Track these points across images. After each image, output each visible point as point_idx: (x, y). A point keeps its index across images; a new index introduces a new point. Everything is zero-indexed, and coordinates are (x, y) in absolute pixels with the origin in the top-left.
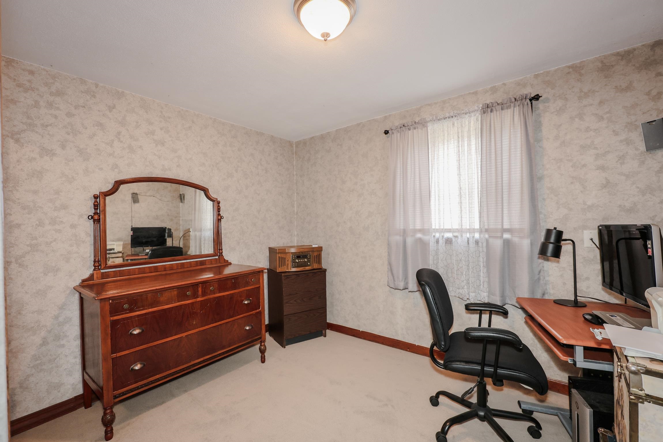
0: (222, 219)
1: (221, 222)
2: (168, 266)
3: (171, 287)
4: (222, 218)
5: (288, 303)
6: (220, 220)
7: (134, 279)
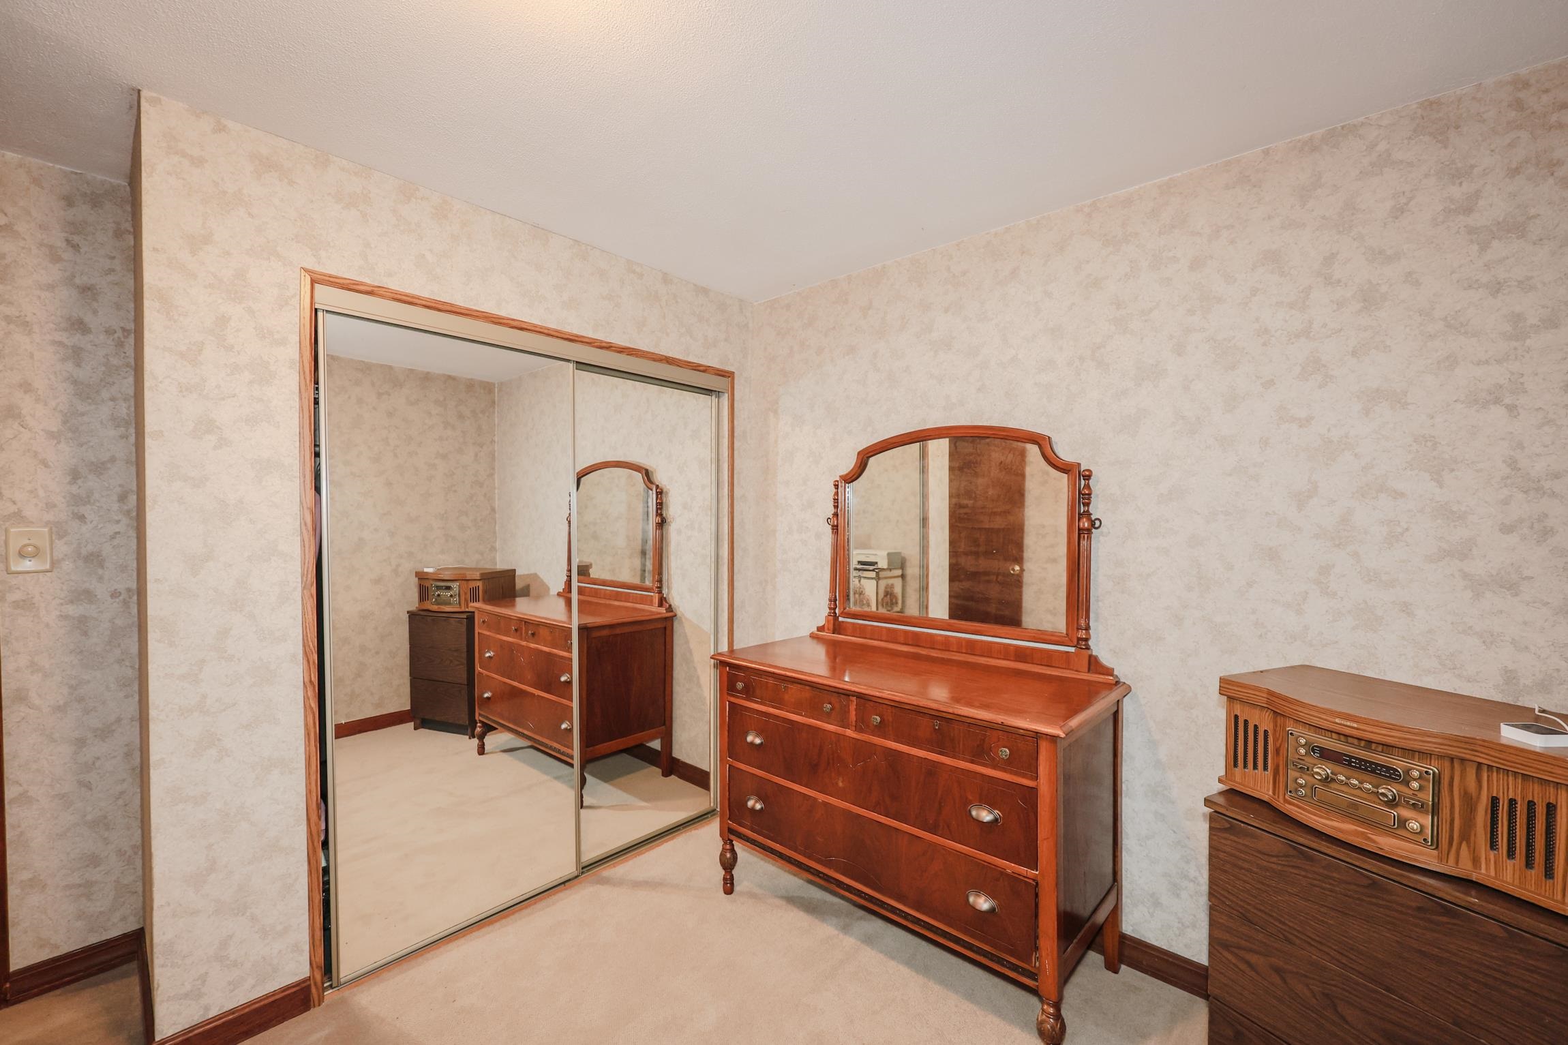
0: (1093, 530)
1: (1089, 538)
2: (939, 638)
3: (794, 678)
4: (1097, 525)
5: (1232, 953)
6: (1089, 531)
7: (874, 649)
